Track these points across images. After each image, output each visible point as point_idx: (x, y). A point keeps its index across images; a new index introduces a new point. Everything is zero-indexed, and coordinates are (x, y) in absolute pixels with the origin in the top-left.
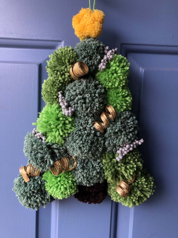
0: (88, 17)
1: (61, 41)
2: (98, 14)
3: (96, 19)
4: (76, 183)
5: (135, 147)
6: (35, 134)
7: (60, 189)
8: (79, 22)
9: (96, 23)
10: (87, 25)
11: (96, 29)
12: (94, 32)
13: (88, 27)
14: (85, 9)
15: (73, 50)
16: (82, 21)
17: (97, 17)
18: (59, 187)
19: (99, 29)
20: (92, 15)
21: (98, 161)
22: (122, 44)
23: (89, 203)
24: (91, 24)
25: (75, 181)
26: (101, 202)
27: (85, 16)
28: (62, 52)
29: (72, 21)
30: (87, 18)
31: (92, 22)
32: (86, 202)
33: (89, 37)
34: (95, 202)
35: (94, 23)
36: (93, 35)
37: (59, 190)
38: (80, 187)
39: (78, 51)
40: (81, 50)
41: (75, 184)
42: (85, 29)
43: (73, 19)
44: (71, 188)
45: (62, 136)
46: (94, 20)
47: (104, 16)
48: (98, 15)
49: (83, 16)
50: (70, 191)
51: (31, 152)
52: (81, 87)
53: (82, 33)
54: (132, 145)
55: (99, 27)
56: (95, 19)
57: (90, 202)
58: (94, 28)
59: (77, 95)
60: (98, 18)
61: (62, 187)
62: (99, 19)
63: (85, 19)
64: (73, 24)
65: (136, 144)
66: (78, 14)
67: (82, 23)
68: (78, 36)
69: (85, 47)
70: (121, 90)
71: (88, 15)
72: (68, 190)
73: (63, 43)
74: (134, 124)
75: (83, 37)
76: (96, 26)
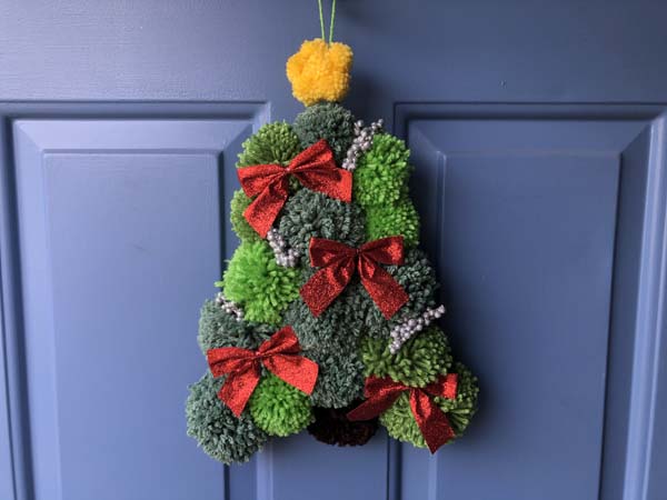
0: (318, 61)
1: (263, 103)
2: (339, 53)
3: (335, 64)
4: (310, 402)
5: (427, 322)
6: (222, 303)
7: (279, 414)
8: (301, 72)
9: (335, 72)
10: (317, 77)
11: (336, 85)
12: (333, 92)
13: (319, 83)
14: (311, 43)
15: (290, 129)
16: (305, 68)
17: (337, 60)
18: (276, 409)
19: (342, 87)
20: (327, 54)
21: (353, 356)
22: (395, 104)
23: (340, 445)
24: (325, 75)
25: (307, 398)
26: (366, 441)
27: (312, 58)
28: (269, 137)
29: (285, 67)
30: (315, 64)
31: (327, 72)
32: (333, 443)
33: (322, 101)
34: (353, 443)
35: (330, 73)
36: (331, 98)
37: (276, 417)
38: (318, 411)
39: (299, 132)
40: (307, 131)
41: (307, 404)
42: (314, 87)
43: (288, 64)
44: (300, 411)
45: (275, 308)
46: (331, 67)
47: (351, 57)
48: (340, 57)
49: (308, 58)
50: (298, 419)
51: (214, 341)
52: (311, 206)
53: (308, 93)
54: (420, 320)
55: (341, 81)
56: (332, 64)
57: (343, 444)
58: (333, 83)
59: (302, 223)
60: (340, 62)
61: (282, 410)
62: (342, 65)
63: (313, 66)
64: (288, 75)
65: (430, 317)
66: (298, 54)
67: (306, 74)
68: (300, 99)
69: (315, 124)
70: (392, 209)
71: (317, 58)
72: (295, 418)
73: (268, 106)
74: (422, 275)
75: (310, 102)
76: (336, 80)
